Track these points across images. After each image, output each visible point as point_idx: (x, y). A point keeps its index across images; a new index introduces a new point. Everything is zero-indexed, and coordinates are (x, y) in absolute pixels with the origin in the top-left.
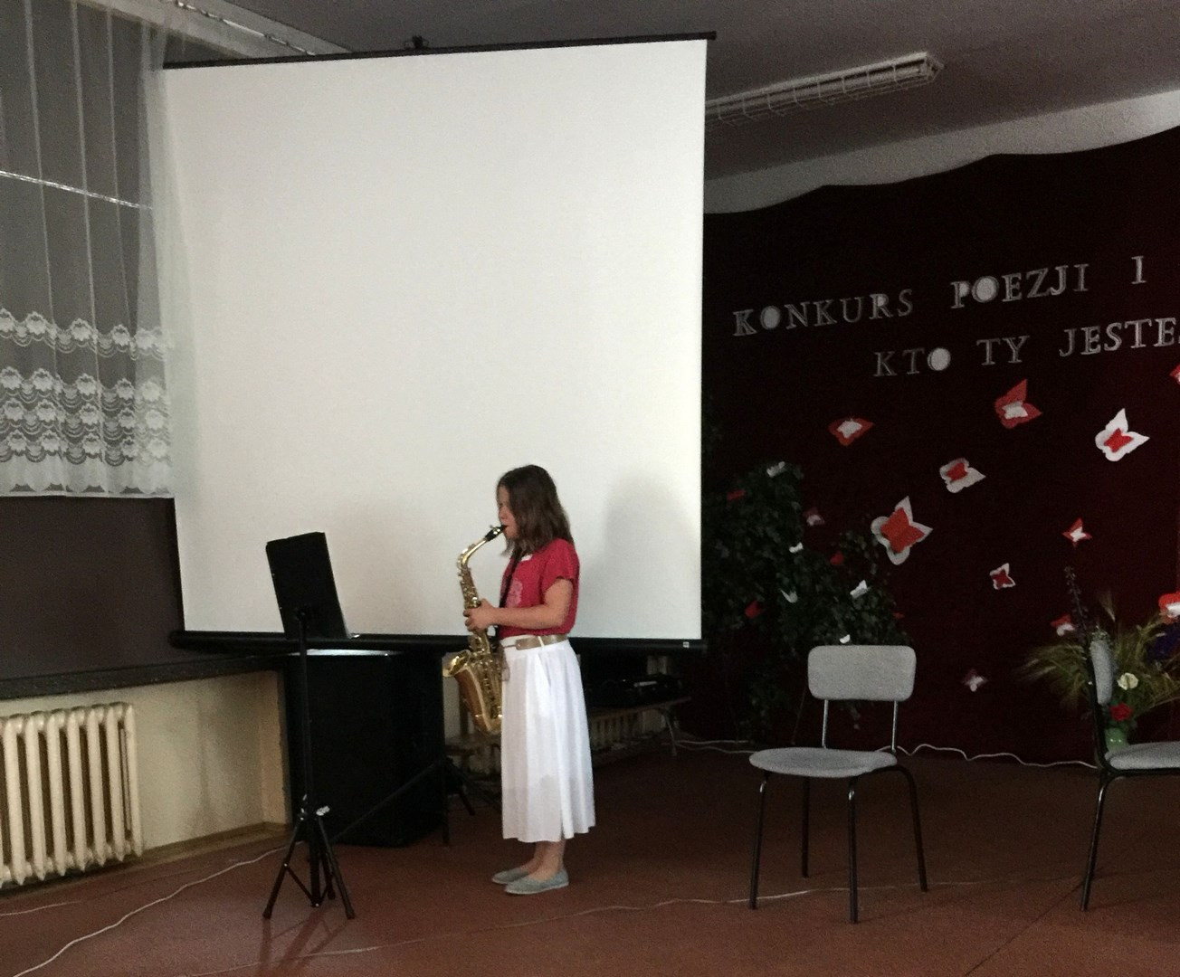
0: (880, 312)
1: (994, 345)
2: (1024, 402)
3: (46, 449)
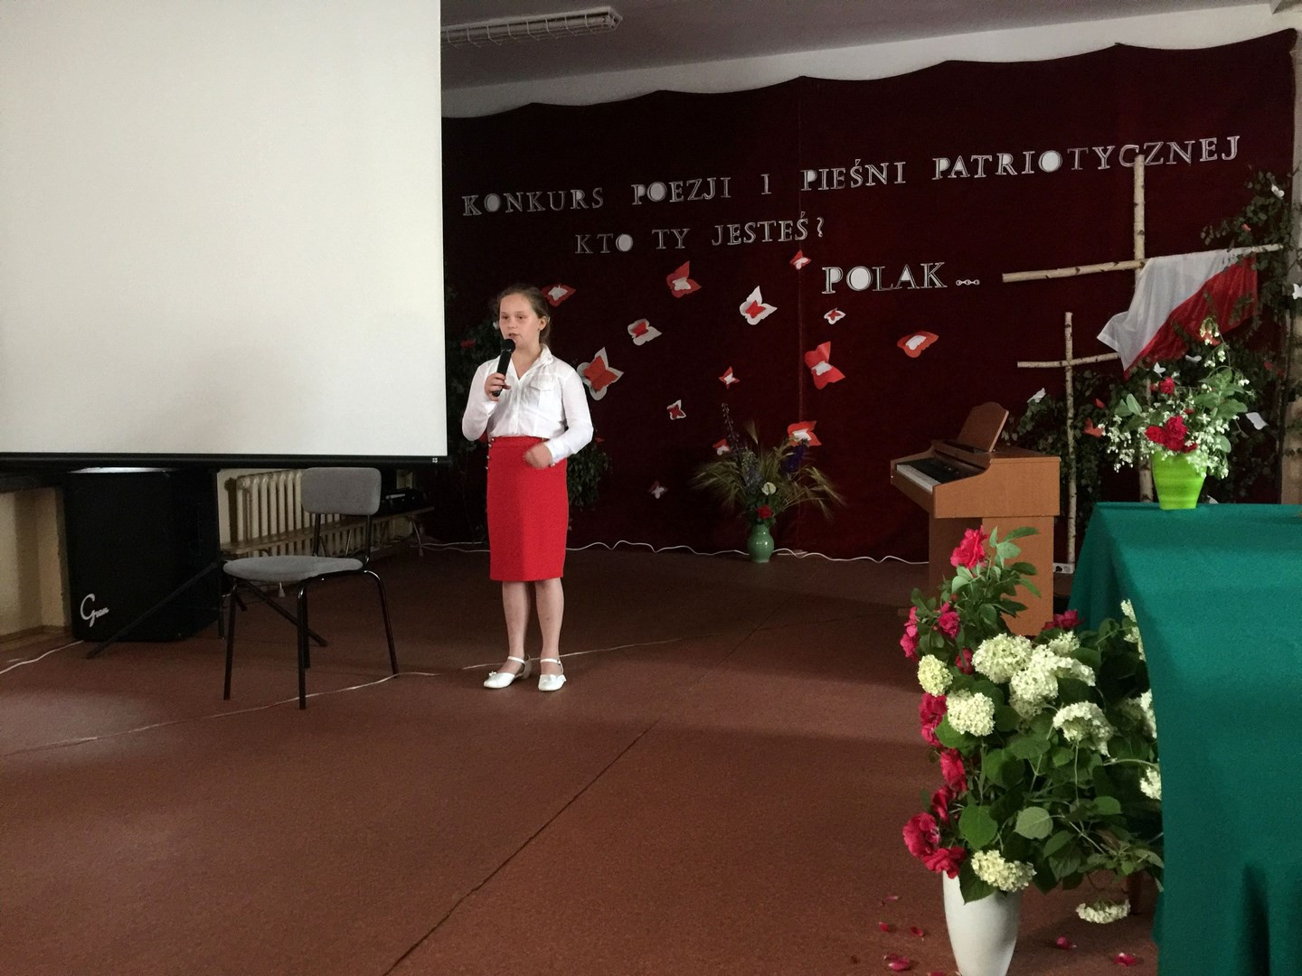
0: (579, 204)
1: (665, 234)
2: (689, 278)
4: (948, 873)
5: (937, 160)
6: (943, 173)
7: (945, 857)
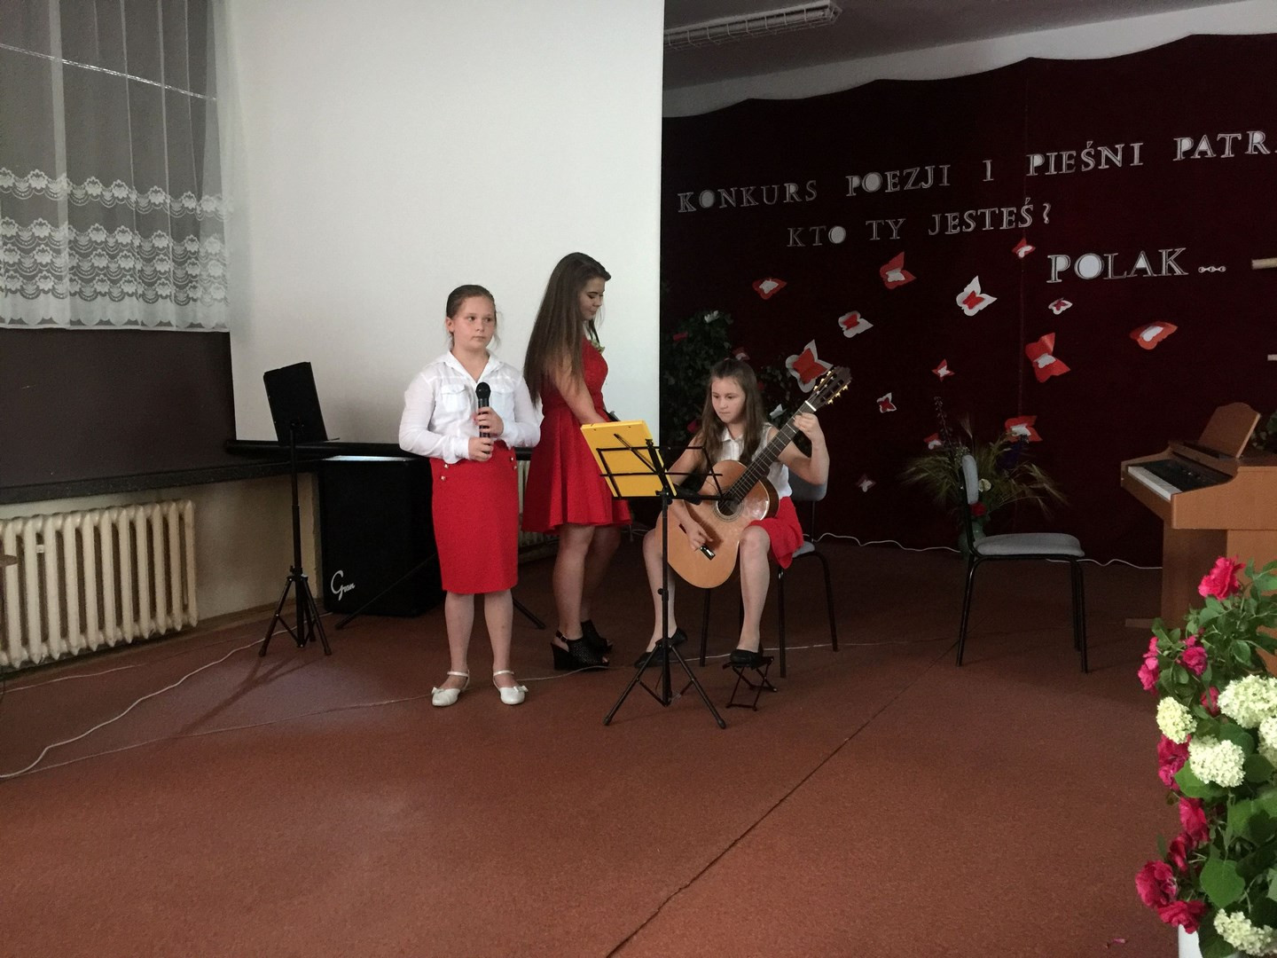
0: (792, 198)
1: (879, 225)
2: (903, 269)
3: (125, 291)
4: (1186, 927)
5: (1179, 140)
6: (1185, 153)
7: (1182, 911)
